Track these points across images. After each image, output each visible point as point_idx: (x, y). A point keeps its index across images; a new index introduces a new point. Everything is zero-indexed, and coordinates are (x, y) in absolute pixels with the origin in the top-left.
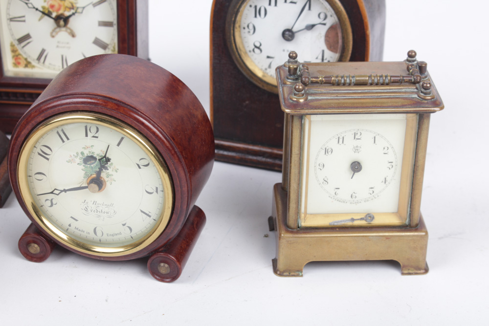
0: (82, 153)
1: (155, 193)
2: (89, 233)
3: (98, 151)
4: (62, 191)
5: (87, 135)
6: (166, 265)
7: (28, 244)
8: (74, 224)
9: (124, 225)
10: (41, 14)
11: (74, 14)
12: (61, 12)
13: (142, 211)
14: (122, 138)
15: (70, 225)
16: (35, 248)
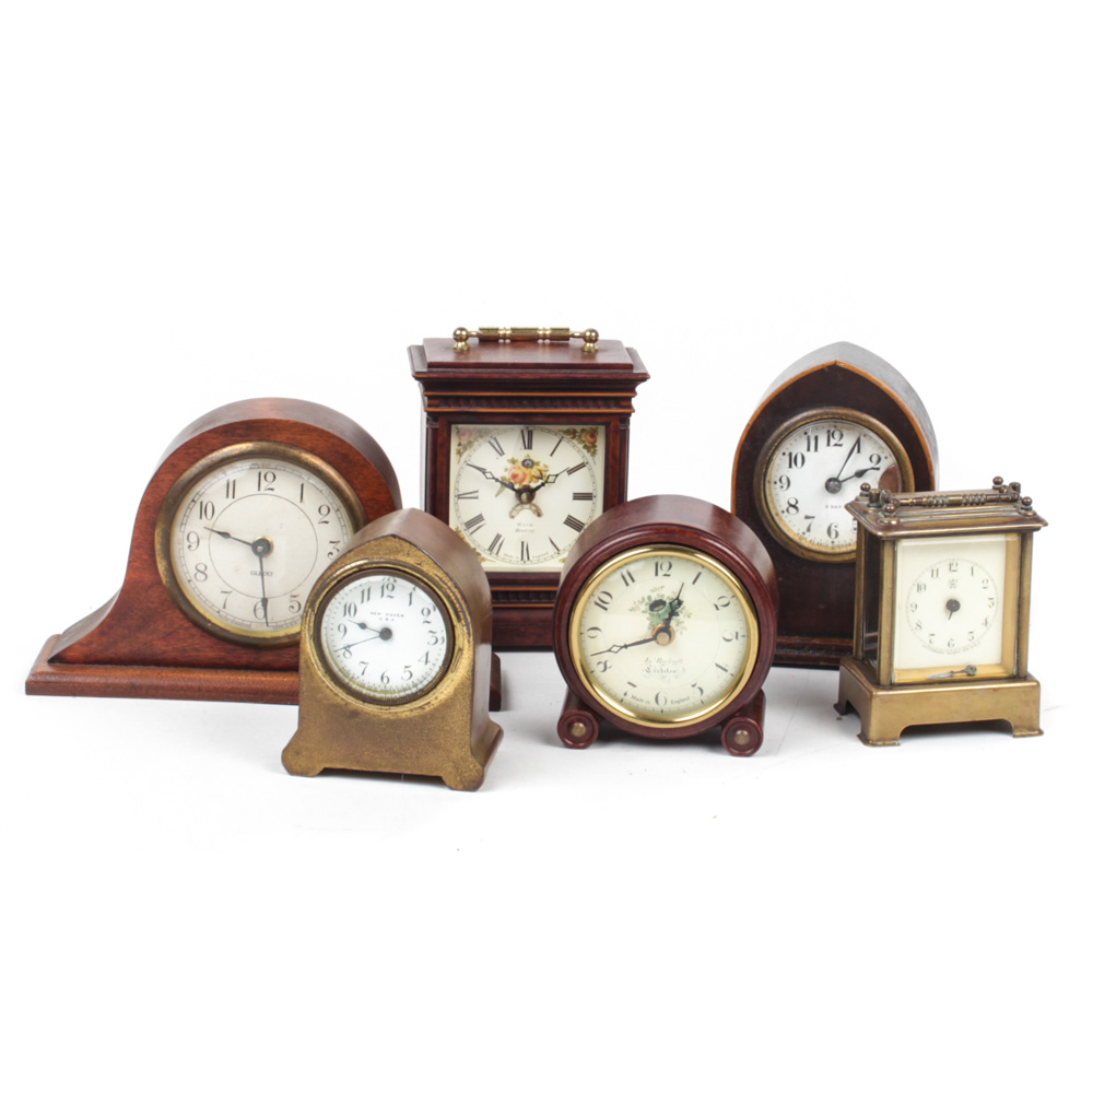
0: (649, 598)
1: (734, 639)
2: (648, 702)
3: (668, 592)
4: (622, 647)
5: (657, 574)
6: (745, 733)
7: (570, 726)
8: (631, 691)
9: (694, 686)
10: (499, 484)
11: (543, 484)
12: (525, 483)
13: (718, 666)
14: (699, 574)
15: (625, 694)
16: (580, 729)
